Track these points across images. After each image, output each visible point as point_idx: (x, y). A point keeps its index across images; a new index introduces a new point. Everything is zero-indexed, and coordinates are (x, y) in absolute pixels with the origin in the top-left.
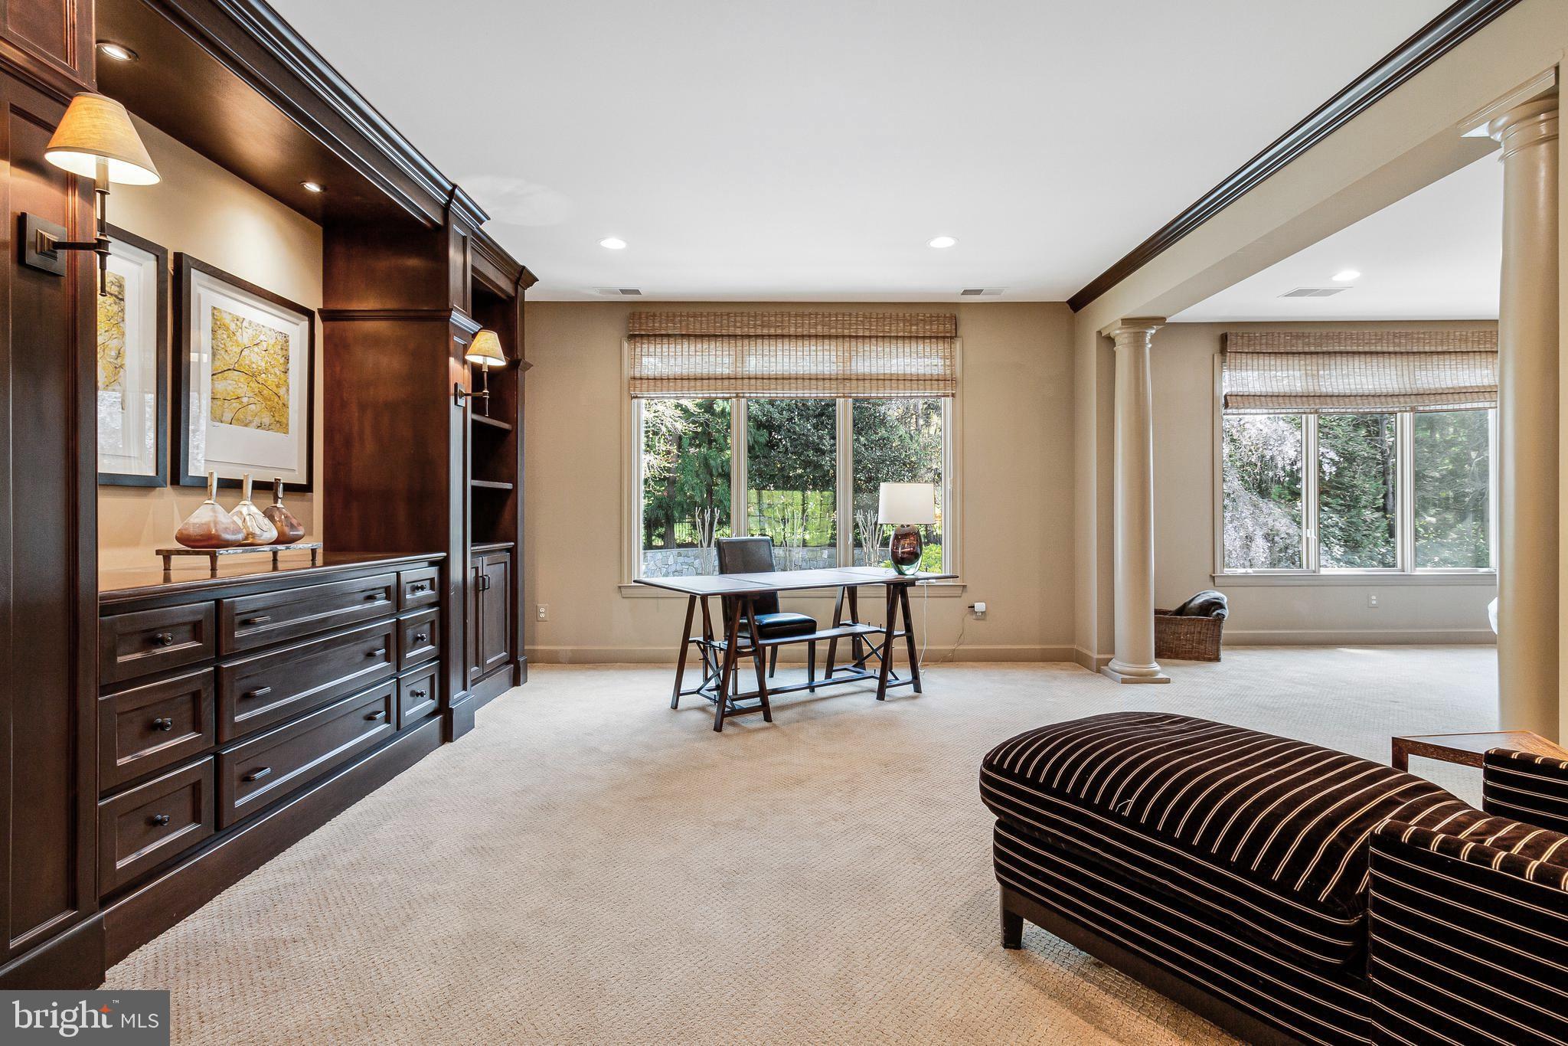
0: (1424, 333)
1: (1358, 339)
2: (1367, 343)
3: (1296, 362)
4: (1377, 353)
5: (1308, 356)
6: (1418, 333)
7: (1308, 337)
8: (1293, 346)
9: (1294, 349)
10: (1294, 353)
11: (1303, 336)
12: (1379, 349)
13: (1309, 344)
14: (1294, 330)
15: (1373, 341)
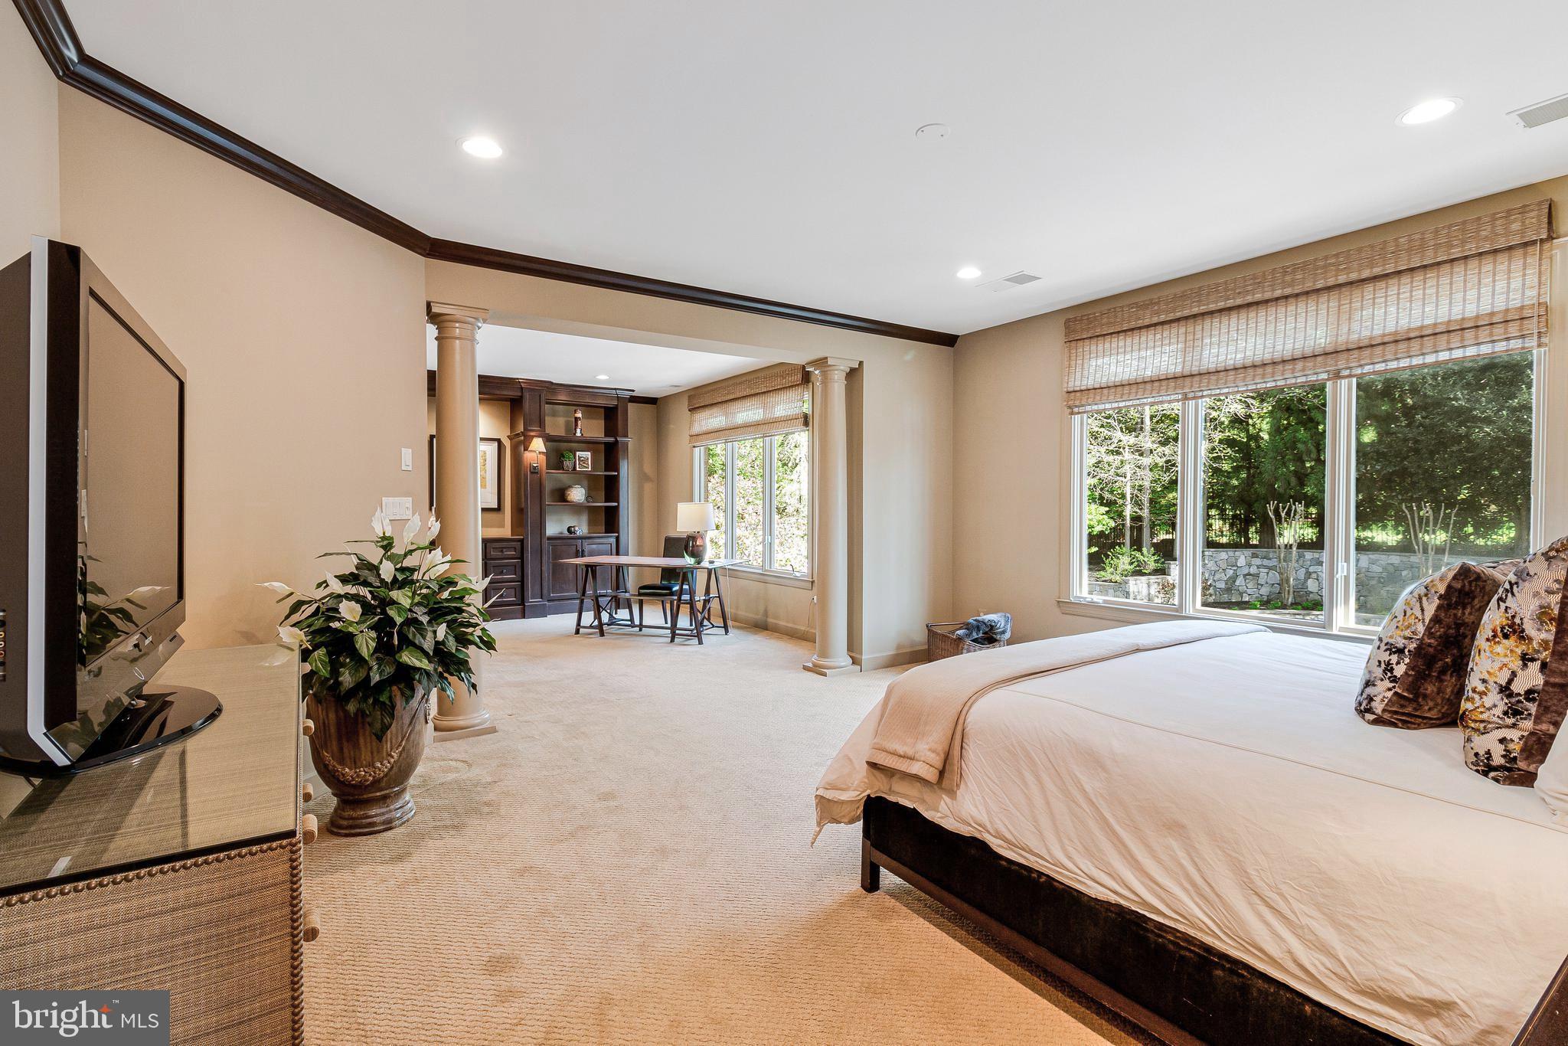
0: (1337, 255)
1: (1226, 290)
2: (1239, 293)
3: (1151, 337)
4: (1257, 303)
5: (1166, 327)
6: (1326, 258)
7: (1158, 303)
8: (1139, 319)
9: (1140, 323)
10: (1140, 328)
11: (1152, 303)
12: (1258, 297)
13: (1158, 313)
14: (1141, 299)
15: (1250, 288)
